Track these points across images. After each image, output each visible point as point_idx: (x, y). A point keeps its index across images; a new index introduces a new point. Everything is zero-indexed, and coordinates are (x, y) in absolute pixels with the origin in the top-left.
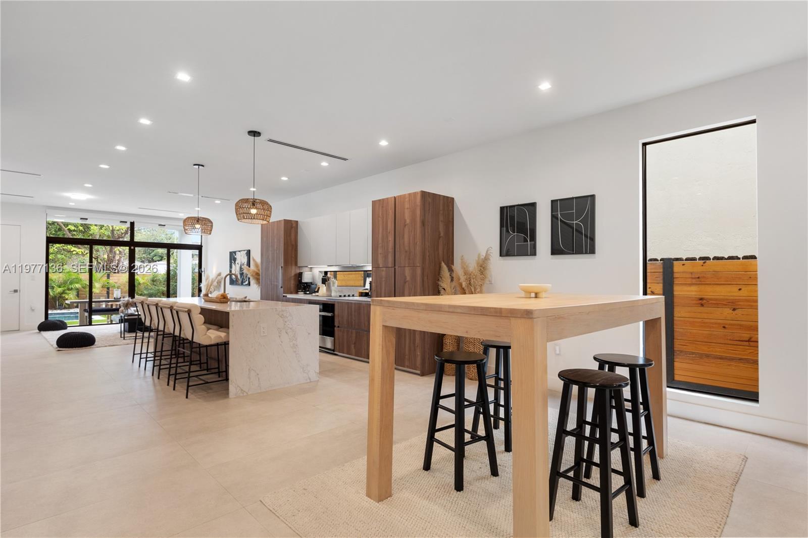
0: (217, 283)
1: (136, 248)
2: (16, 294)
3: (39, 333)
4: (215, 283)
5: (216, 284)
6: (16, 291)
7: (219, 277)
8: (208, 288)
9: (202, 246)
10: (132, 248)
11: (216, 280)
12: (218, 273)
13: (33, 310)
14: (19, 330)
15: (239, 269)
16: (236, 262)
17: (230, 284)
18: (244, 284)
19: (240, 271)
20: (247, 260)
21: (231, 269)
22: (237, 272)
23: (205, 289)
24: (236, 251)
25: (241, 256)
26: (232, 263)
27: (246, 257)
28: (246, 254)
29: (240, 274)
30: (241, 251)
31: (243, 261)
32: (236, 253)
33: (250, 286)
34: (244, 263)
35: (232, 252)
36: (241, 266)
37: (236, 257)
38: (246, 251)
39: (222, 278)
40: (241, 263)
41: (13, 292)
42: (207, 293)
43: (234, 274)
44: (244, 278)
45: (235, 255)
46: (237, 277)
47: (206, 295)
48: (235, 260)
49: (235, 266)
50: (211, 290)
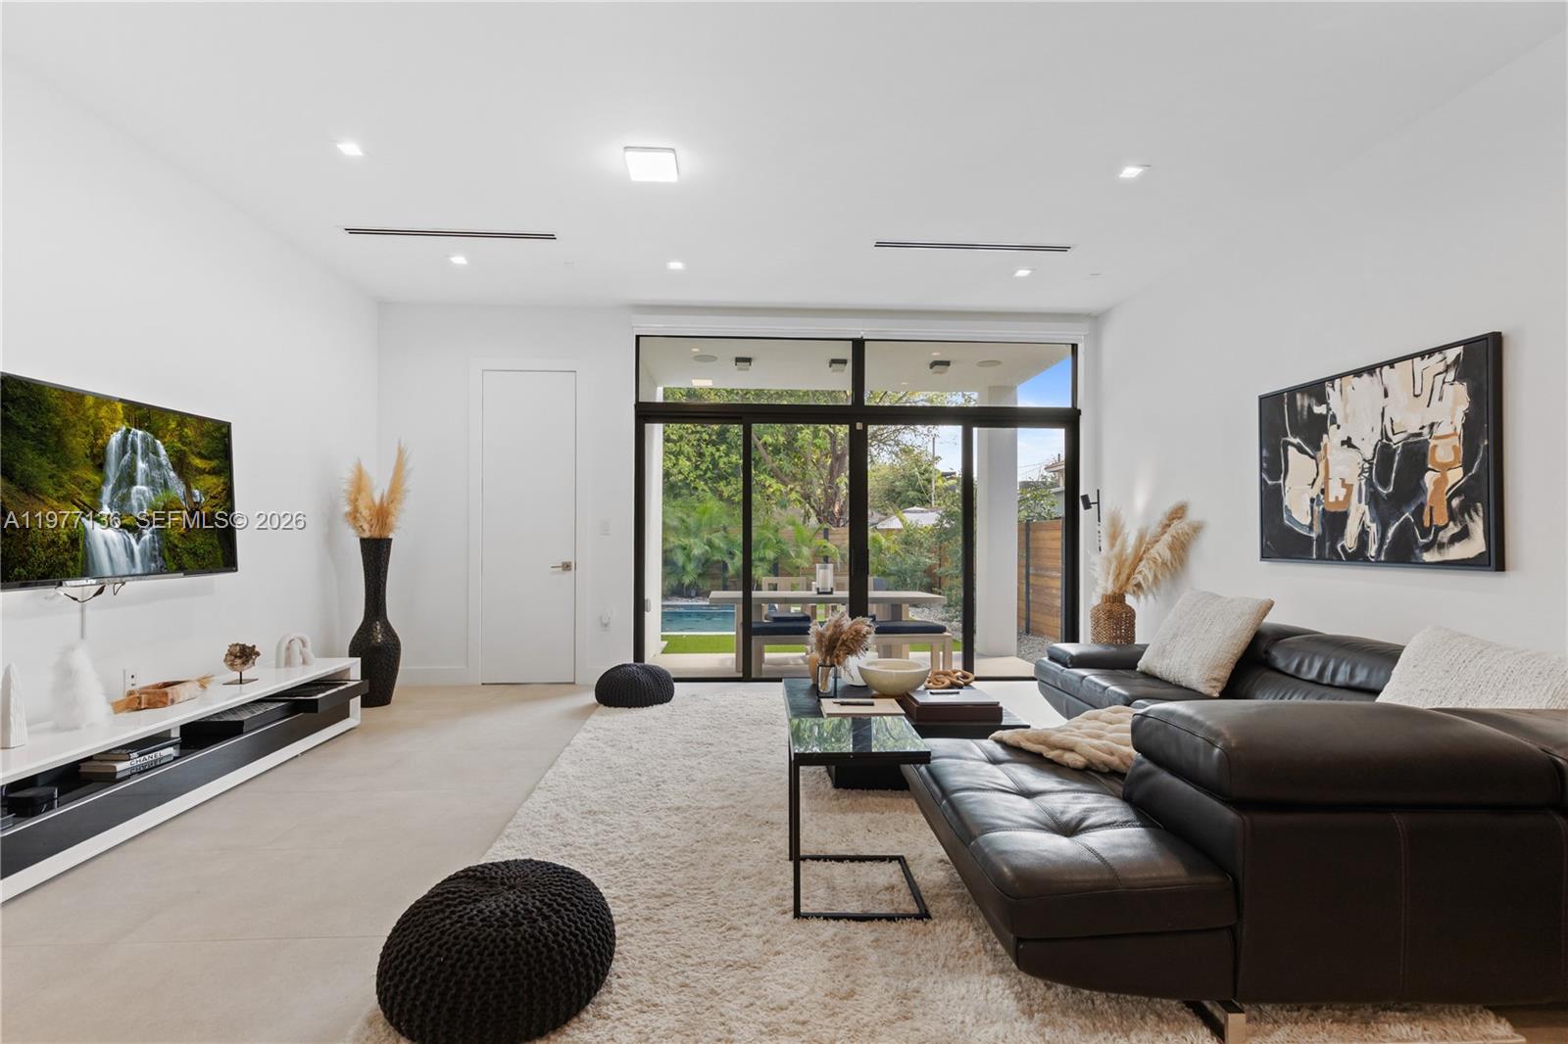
0: (1171, 548)
1: (869, 428)
2: (568, 572)
4: (1161, 550)
5: (1167, 554)
6: (567, 567)
7: (1178, 526)
8: (1123, 577)
10: (859, 426)
11: (1167, 538)
12: (1169, 504)
13: (606, 625)
14: (574, 683)
15: (1363, 471)
16: (1325, 436)
17: (1264, 556)
18: (1427, 557)
19: (1369, 480)
20: (1464, 404)
21: (1279, 479)
22: (1336, 492)
23: (1109, 574)
24: (1332, 379)
25: (1386, 395)
26: (1290, 448)
27: (1446, 386)
28: (1446, 371)
29: (1374, 499)
30: (1391, 364)
31: (1409, 420)
32: (1329, 390)
33: (1506, 572)
34: (1422, 428)
35: (1292, 392)
36: (1384, 452)
37: (1329, 409)
38: (1452, 355)
39: (1197, 529)
40: (1384, 434)
41: (561, 569)
42: (1121, 588)
43: (1309, 503)
44: (1427, 524)
45: (1322, 399)
46: (1345, 516)
47: (1117, 599)
48: (1314, 431)
49: (1314, 461)
50: (1140, 578)
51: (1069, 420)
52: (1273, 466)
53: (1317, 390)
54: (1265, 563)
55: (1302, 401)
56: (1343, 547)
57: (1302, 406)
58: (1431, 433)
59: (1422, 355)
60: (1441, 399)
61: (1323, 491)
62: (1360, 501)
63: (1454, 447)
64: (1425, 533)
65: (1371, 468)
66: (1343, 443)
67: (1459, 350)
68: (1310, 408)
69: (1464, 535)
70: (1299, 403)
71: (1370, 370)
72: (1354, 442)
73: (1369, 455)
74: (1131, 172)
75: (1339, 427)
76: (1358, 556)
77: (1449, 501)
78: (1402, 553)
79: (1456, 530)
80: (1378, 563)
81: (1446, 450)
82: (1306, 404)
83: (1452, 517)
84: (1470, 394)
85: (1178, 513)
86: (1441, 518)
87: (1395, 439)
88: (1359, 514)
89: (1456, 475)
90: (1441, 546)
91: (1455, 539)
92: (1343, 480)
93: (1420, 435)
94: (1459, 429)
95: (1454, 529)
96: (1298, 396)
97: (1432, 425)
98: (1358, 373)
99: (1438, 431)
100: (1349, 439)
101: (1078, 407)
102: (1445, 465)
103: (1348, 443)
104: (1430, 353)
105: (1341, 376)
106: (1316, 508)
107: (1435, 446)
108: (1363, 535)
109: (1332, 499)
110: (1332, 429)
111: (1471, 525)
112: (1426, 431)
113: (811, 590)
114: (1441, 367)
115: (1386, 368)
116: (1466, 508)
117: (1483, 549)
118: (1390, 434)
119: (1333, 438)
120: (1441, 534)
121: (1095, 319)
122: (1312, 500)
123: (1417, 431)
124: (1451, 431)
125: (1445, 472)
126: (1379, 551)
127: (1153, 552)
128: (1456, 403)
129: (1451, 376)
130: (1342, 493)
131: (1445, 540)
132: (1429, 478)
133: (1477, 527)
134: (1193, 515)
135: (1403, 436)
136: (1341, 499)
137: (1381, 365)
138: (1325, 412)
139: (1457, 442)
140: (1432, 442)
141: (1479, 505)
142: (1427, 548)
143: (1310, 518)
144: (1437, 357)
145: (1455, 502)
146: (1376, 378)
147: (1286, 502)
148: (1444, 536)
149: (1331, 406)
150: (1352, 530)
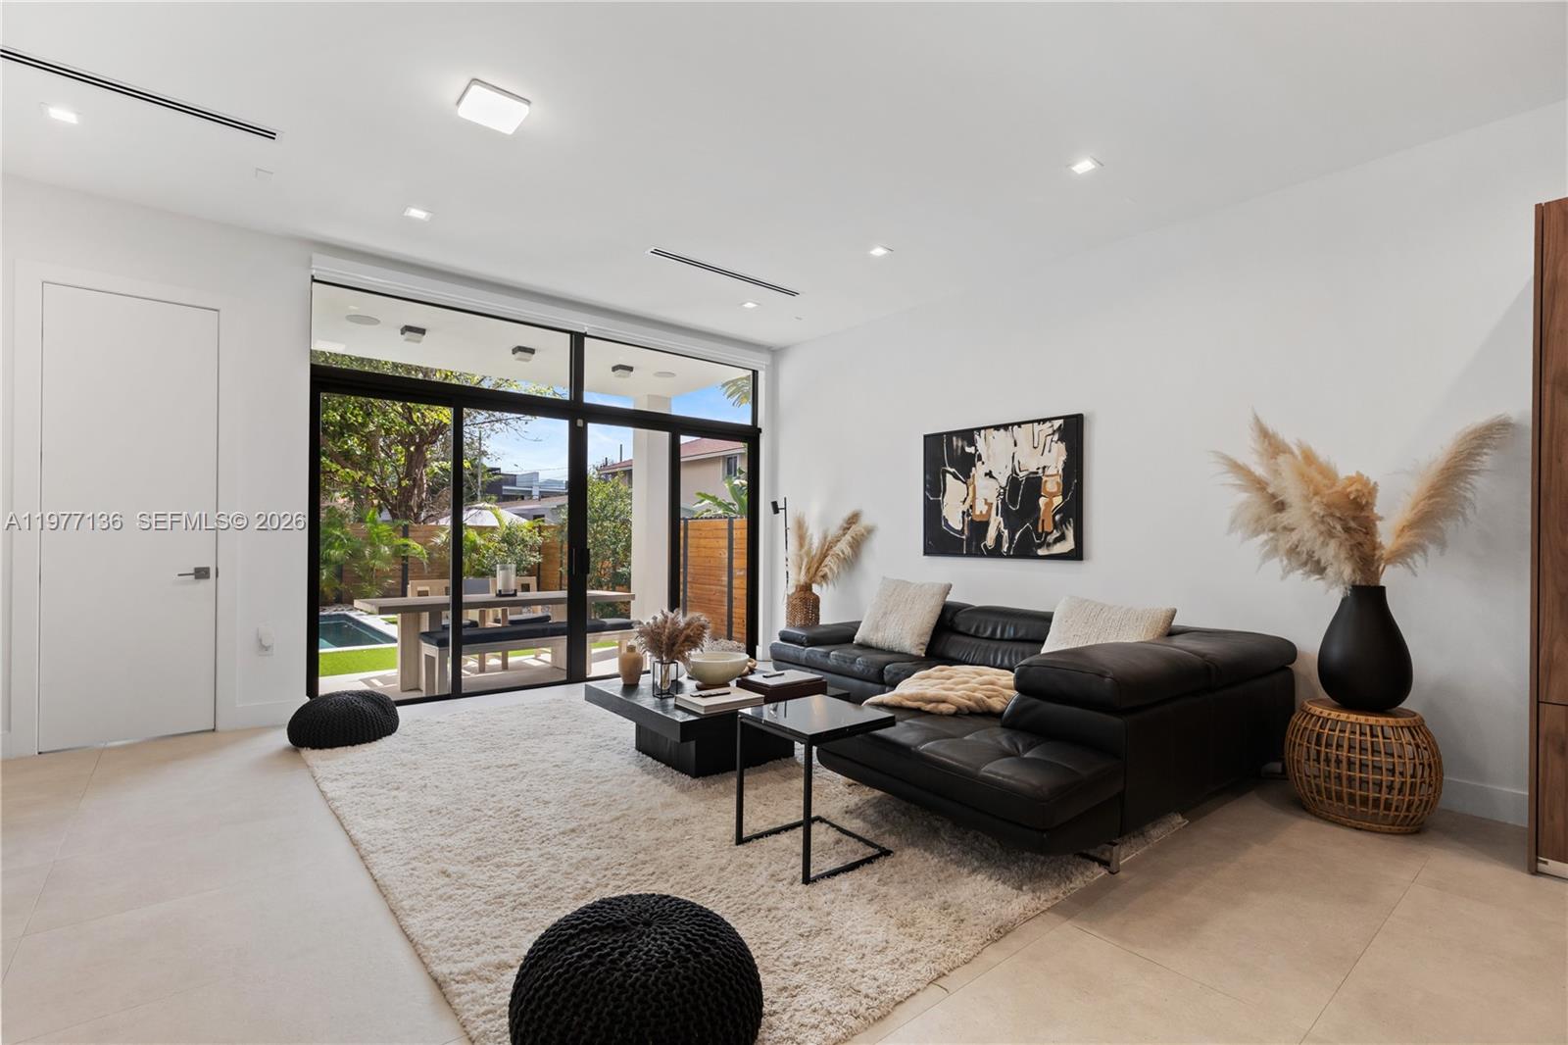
0: (850, 546)
1: (590, 425)
2: (203, 582)
3: (297, 751)
4: (843, 547)
5: (848, 551)
6: (201, 573)
7: (855, 529)
8: (813, 570)
9: (760, 430)
10: (580, 423)
11: (848, 537)
12: (846, 513)
14: (214, 731)
15: (999, 494)
16: (973, 469)
17: (926, 553)
18: (1040, 552)
19: (1003, 500)
20: (1063, 457)
21: (939, 496)
22: (980, 508)
23: (801, 568)
24: (979, 430)
25: (1016, 445)
26: (948, 475)
27: (1053, 443)
28: (1053, 434)
29: (1006, 513)
30: (1019, 424)
31: (1030, 463)
32: (977, 437)
33: (1084, 561)
34: (1038, 469)
35: (950, 434)
36: (1013, 481)
37: (976, 450)
38: (1057, 424)
39: (870, 531)
40: (1014, 471)
41: (193, 577)
42: (811, 579)
43: (961, 514)
44: (1040, 531)
45: (972, 443)
46: (986, 524)
47: (806, 588)
48: (966, 465)
49: (965, 486)
50: (826, 570)
51: (750, 436)
52: (934, 487)
53: (968, 435)
54: (926, 557)
55: (957, 442)
56: (985, 546)
57: (957, 446)
58: (1044, 472)
59: (1039, 421)
60: (1050, 451)
61: (971, 507)
62: (997, 515)
63: (1058, 483)
64: (1039, 536)
65: (1005, 493)
66: (986, 474)
67: (1061, 421)
68: (963, 449)
69: (1062, 538)
70: (955, 443)
71: (1006, 427)
72: (994, 475)
73: (1004, 484)
74: (879, 252)
75: (983, 463)
76: (995, 553)
77: (1054, 516)
78: (1025, 550)
79: (1058, 535)
80: (1009, 556)
81: (1052, 484)
82: (960, 444)
83: (1056, 526)
84: (1067, 450)
85: (854, 519)
86: (1049, 527)
87: (1021, 474)
88: (996, 522)
89: (1058, 500)
90: (1049, 545)
91: (1057, 540)
92: (986, 500)
93: (1037, 473)
94: (1061, 472)
95: (1056, 534)
96: (954, 439)
97: (1044, 468)
98: (997, 428)
99: (1048, 472)
100: (990, 472)
101: (759, 426)
102: (1052, 493)
103: (989, 474)
104: (1044, 421)
105: (985, 428)
106: (966, 518)
107: (1046, 481)
108: (999, 537)
109: (978, 513)
110: (979, 464)
111: (1066, 532)
112: (1040, 471)
113: (489, 592)
114: (1050, 431)
115: (1016, 427)
116: (1063, 521)
117: (1073, 547)
118: (1018, 471)
119: (979, 471)
120: (1049, 537)
121: (775, 352)
122: (964, 513)
123: (1035, 470)
124: (1056, 472)
125: (1051, 500)
126: (1009, 548)
127: (837, 549)
128: (1058, 456)
129: (1056, 437)
130: (985, 509)
131: (1051, 541)
132: (1042, 501)
133: (1070, 534)
134: (866, 521)
135: (1025, 473)
136: (984, 512)
137: (1013, 425)
138: (973, 452)
139: (1059, 479)
140: (1044, 479)
141: (1071, 520)
142: (1040, 546)
143: (961, 526)
144: (1048, 424)
145: (1057, 517)
146: (1009, 433)
147: (944, 513)
148: (1051, 539)
149: (978, 448)
150: (992, 533)
